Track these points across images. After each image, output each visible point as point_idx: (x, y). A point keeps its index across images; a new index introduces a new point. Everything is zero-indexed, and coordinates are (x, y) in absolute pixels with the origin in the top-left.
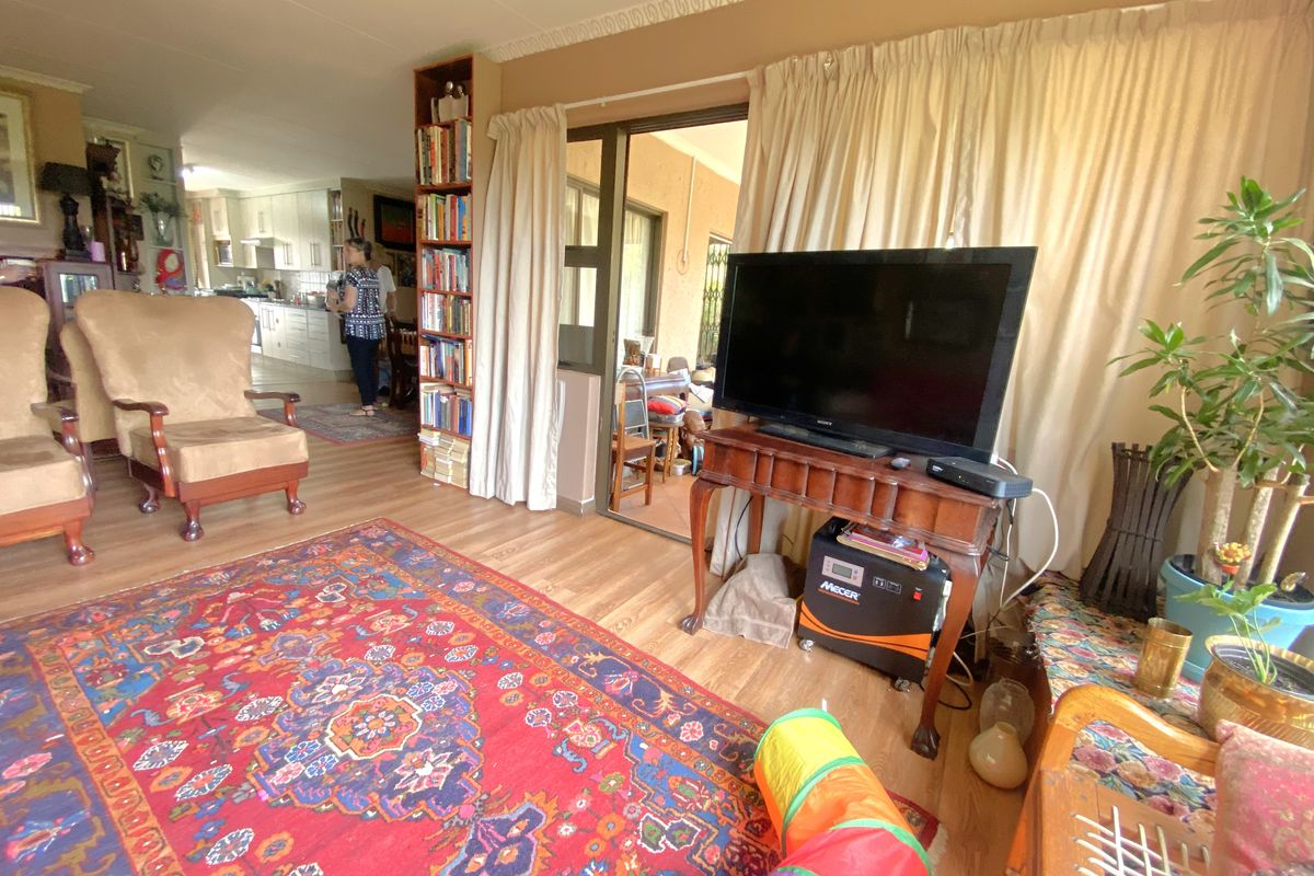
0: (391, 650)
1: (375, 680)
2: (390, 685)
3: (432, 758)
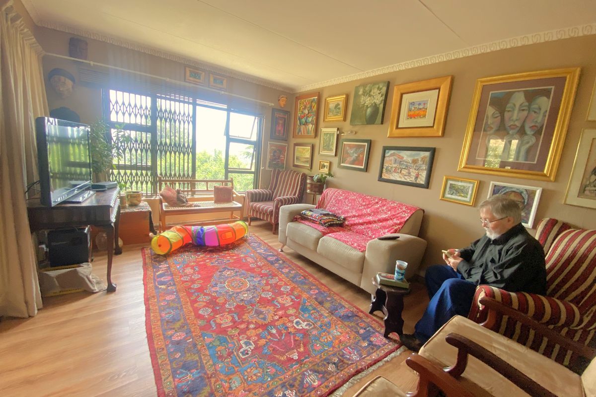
0: (227, 306)
1: (235, 295)
2: (231, 293)
3: (226, 275)
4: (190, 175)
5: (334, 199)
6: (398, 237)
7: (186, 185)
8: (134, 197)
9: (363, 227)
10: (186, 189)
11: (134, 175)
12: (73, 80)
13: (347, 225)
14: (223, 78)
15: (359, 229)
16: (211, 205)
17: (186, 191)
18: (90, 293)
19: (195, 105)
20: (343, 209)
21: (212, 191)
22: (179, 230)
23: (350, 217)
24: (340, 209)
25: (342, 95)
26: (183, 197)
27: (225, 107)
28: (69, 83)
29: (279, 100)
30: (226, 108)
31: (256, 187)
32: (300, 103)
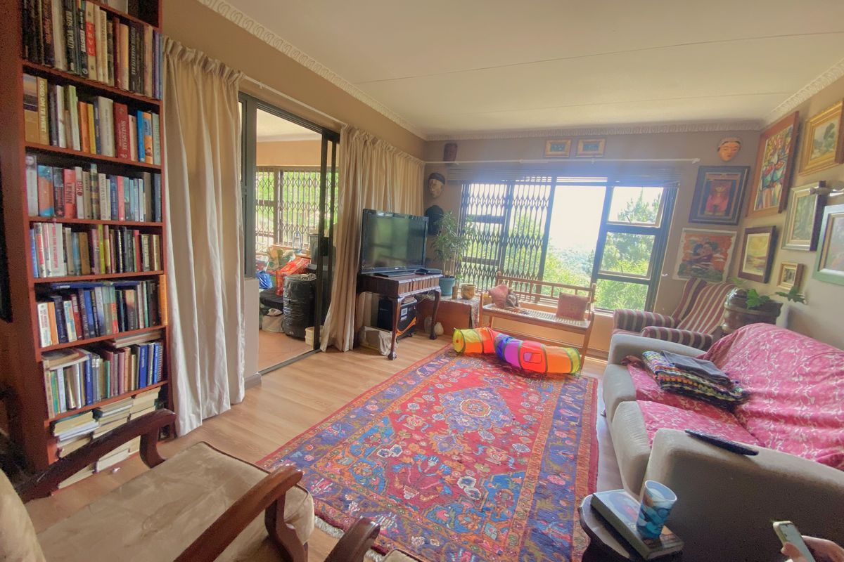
0: (435, 415)
1: (456, 413)
2: (456, 410)
4: (536, 274)
5: (751, 347)
6: (755, 453)
7: (524, 286)
8: (468, 290)
9: (773, 426)
10: (523, 291)
11: (473, 267)
12: (443, 182)
13: (743, 412)
14: (598, 140)
15: (761, 429)
16: (550, 317)
17: (518, 293)
18: (379, 353)
19: (553, 184)
20: (758, 373)
21: (556, 299)
22: (484, 333)
23: (760, 394)
24: (751, 372)
25: (837, 103)
26: (513, 299)
27: (604, 180)
28: (439, 184)
29: (719, 149)
30: (606, 181)
31: (649, 307)
32: (768, 145)
